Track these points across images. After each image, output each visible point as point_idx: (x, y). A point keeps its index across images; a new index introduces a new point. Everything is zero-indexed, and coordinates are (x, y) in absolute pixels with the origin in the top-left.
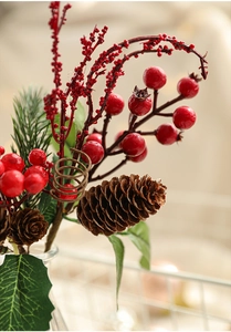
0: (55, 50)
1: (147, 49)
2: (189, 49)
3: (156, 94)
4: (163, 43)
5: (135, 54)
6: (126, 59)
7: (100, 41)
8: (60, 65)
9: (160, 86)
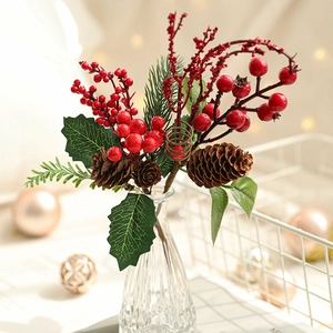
0: (171, 49)
1: (245, 50)
2: (280, 51)
3: (259, 79)
4: (258, 46)
5: (236, 53)
6: (227, 56)
7: (211, 39)
8: (175, 59)
9: (262, 74)
